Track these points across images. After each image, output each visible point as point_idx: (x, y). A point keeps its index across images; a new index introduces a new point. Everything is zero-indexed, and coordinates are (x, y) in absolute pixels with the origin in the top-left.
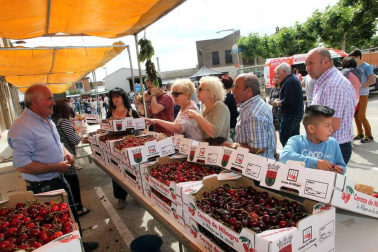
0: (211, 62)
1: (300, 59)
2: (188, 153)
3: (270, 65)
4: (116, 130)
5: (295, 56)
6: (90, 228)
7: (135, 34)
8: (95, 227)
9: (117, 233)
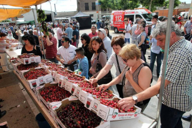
0: (84, 8)
1: (129, 13)
2: (59, 82)
3: (113, 14)
4: (25, 63)
5: (126, 11)
6: (16, 107)
7: (36, 6)
8: (19, 106)
9: (30, 109)
